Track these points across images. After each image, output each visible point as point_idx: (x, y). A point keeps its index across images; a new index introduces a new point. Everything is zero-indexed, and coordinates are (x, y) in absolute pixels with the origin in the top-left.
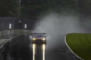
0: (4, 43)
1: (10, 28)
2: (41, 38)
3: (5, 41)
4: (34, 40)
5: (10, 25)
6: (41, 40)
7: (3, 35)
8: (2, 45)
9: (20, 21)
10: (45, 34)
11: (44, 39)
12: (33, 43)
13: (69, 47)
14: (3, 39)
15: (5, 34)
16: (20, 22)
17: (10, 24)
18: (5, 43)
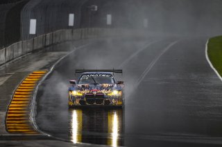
0: (56, 61)
1: (71, 23)
2: (102, 88)
3: (60, 56)
4: (74, 98)
5: (71, 16)
6: (102, 96)
7: (54, 42)
8: (51, 66)
9: (96, 7)
10: (120, 71)
11: (115, 93)
12: (72, 108)
13: (214, 69)
14: (53, 51)
15: (58, 39)
16: (96, 10)
17: (72, 13)
18: (58, 61)
